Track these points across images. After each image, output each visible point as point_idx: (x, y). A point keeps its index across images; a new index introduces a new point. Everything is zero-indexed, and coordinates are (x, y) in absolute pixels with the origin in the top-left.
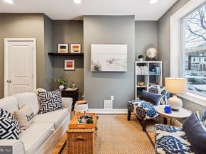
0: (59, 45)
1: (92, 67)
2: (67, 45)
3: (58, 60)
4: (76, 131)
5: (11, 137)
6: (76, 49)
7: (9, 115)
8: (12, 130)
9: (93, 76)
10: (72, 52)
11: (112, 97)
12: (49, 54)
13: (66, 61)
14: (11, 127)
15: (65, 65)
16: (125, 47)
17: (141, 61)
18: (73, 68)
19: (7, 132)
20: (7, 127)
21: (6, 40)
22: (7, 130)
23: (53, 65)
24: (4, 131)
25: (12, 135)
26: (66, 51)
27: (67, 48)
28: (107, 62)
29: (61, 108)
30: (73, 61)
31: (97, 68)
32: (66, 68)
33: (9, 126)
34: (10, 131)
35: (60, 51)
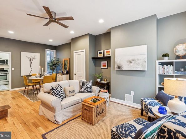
0: (99, 52)
1: (116, 66)
2: (102, 51)
3: (98, 62)
4: (87, 104)
5: (59, 97)
6: (108, 54)
7: (61, 88)
8: (60, 94)
9: (117, 74)
10: (105, 56)
11: (132, 93)
12: (92, 58)
13: (102, 62)
14: (60, 93)
15: (102, 65)
16: (145, 47)
17: (166, 60)
18: (106, 67)
19: (58, 94)
20: (58, 92)
21: (74, 52)
22: (58, 93)
23: (95, 65)
24: (57, 94)
25: (59, 96)
26: (102, 55)
27: (103, 53)
28: (127, 62)
29: (91, 92)
30: (106, 62)
31: (119, 67)
32: (102, 67)
33: (59, 92)
34: (59, 94)
35: (99, 56)
